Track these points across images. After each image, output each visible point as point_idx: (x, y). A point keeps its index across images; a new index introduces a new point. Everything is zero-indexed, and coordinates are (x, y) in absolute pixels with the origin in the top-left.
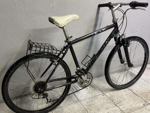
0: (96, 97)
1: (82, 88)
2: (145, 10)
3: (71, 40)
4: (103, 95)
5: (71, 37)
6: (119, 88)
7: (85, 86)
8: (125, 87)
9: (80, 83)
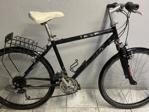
0: (87, 109)
1: (65, 94)
2: (141, 14)
3: (55, 39)
4: (96, 109)
5: (55, 36)
6: (118, 106)
7: (69, 92)
8: (127, 107)
9: (64, 88)
